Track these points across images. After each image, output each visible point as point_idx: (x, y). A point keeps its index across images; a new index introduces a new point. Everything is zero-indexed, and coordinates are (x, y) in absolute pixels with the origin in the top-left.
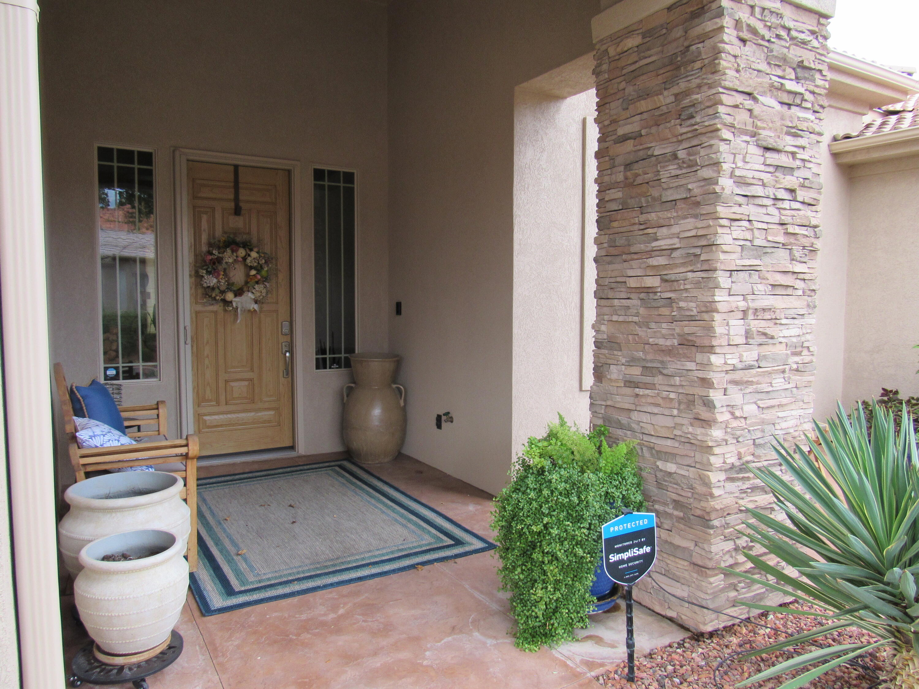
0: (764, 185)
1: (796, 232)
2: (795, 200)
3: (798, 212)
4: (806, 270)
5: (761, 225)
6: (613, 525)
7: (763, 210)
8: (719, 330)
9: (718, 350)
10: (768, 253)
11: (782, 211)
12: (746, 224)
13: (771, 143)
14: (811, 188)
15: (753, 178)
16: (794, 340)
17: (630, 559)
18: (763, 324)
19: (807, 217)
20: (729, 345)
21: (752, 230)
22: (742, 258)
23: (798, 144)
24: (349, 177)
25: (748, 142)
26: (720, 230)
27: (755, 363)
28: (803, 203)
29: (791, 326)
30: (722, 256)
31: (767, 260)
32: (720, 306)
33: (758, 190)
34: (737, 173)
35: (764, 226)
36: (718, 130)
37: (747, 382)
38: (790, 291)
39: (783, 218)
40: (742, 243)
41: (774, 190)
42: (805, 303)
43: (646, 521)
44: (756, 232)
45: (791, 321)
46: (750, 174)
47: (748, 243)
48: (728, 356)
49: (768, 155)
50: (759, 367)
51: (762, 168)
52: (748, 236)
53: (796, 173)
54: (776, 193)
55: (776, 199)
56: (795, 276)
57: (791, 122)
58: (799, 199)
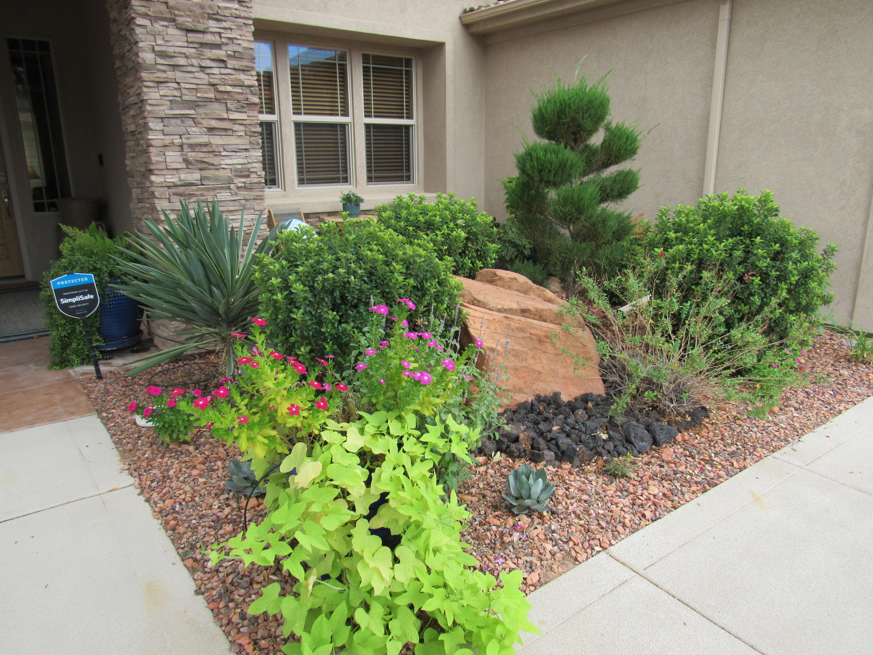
0: (186, 57)
1: (228, 90)
2: (226, 68)
3: (230, 76)
4: (246, 118)
5: (188, 86)
6: (60, 280)
7: (191, 75)
8: (154, 159)
9: (156, 172)
10: (201, 105)
11: (211, 76)
12: (175, 85)
13: (190, 25)
14: (242, 58)
15: (175, 52)
16: (239, 167)
17: (77, 303)
18: (201, 155)
19: (240, 80)
20: (167, 169)
21: (180, 89)
22: (172, 109)
23: (222, 26)
24: (44, 46)
25: (167, 27)
26: (145, 90)
27: (199, 183)
28: (234, 69)
29: (233, 157)
30: (149, 108)
31: (201, 111)
32: (153, 143)
33: (182, 61)
34: (157, 49)
35: (194, 87)
36: (134, 18)
37: (190, 195)
38: (230, 133)
39: (211, 80)
40: (171, 98)
41: (199, 60)
42: (248, 141)
43: (86, 279)
44: (184, 91)
45: (234, 154)
46: (171, 50)
47: (179, 99)
48: (166, 177)
49: (190, 35)
50: (202, 185)
51: (186, 44)
52: (177, 93)
53: (224, 48)
54: (200, 63)
55: (201, 67)
56: (234, 122)
57: (212, 10)
58: (229, 66)
